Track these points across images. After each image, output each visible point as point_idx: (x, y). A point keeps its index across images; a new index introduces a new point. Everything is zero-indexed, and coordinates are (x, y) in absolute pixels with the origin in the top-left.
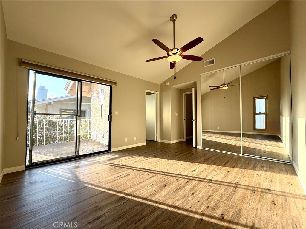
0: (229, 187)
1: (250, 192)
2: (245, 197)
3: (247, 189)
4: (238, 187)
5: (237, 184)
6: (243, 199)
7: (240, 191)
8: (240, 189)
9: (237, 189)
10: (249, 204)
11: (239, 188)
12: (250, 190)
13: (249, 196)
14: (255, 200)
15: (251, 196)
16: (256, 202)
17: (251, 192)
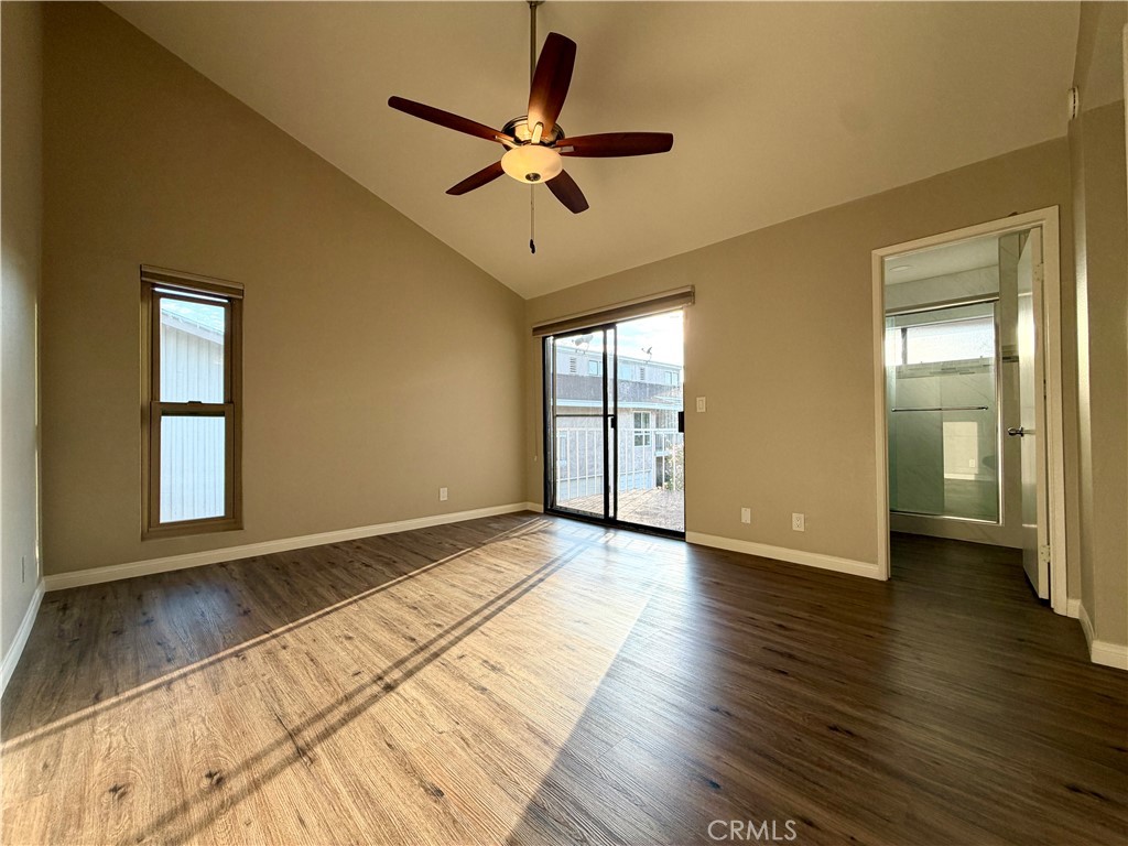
0: (310, 714)
1: (230, 762)
2: (231, 727)
3: (247, 765)
4: (286, 739)
5: (305, 754)
6: (231, 719)
7: (263, 734)
8: (272, 741)
9: (281, 734)
10: (204, 720)
11: (279, 743)
12: (238, 771)
13: (221, 743)
14: (194, 745)
15: (215, 747)
16: (186, 744)
17: (223, 767)
